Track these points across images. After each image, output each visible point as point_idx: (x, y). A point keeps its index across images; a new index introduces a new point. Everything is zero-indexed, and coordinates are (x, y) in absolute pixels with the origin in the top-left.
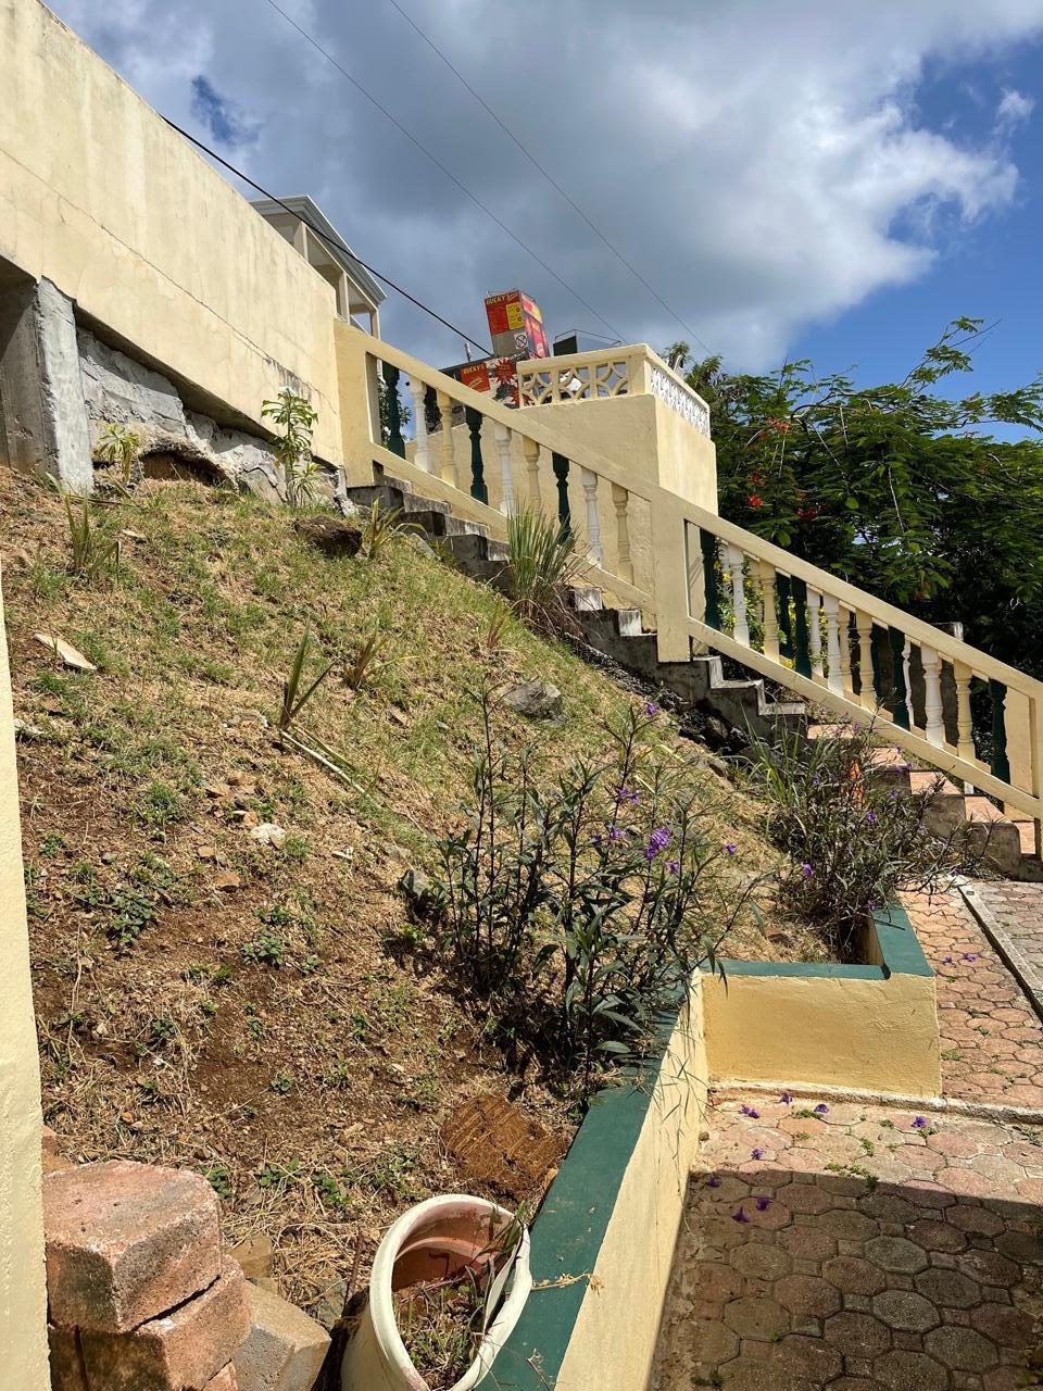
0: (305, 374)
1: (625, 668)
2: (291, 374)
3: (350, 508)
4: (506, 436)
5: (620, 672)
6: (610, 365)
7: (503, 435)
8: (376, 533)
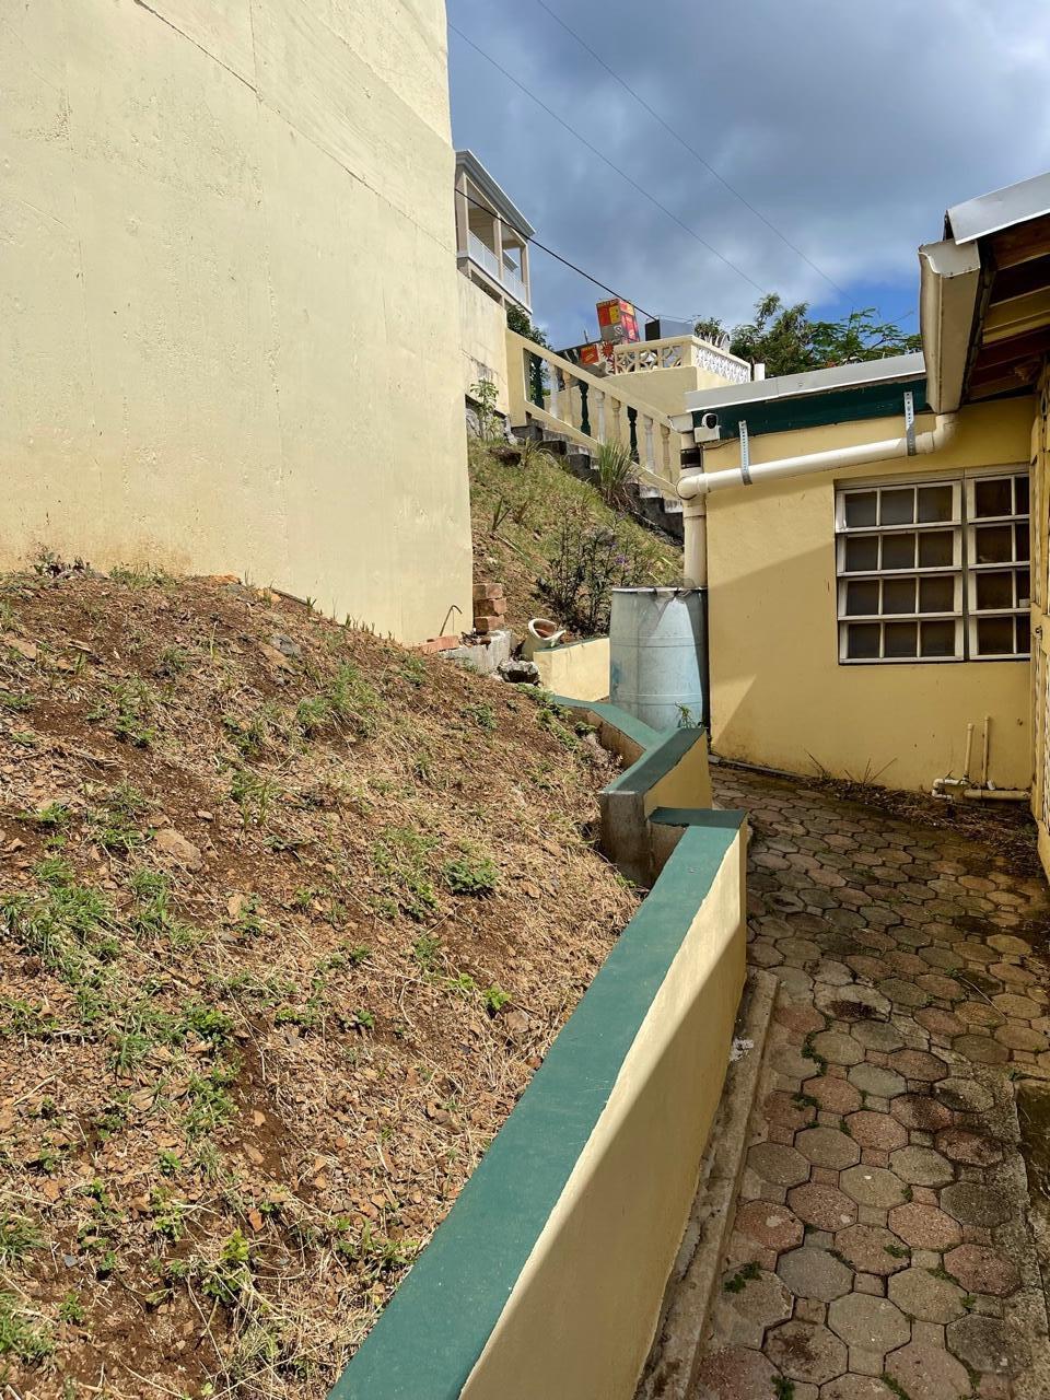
0: (489, 365)
1: (665, 530)
2: (483, 365)
3: (513, 440)
4: (601, 396)
5: (662, 533)
6: (671, 348)
7: (600, 396)
8: (528, 454)
